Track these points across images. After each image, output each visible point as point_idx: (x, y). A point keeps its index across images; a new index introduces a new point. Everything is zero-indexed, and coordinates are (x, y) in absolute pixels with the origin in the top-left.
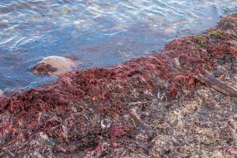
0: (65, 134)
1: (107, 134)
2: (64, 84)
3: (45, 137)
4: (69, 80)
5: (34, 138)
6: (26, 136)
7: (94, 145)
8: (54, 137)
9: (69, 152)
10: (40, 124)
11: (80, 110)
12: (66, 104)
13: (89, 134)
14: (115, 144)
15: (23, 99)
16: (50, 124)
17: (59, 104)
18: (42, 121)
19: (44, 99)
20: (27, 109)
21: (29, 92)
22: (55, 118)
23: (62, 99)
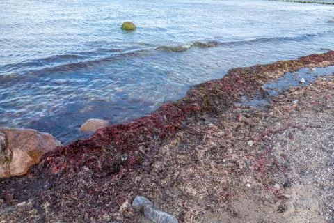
0: (99, 166)
1: (125, 164)
2: (99, 135)
3: (87, 169)
4: (101, 133)
5: (80, 170)
6: (75, 170)
7: (117, 171)
8: (93, 169)
9: (102, 177)
10: (84, 161)
11: (108, 150)
12: (100, 148)
13: (114, 165)
14: (130, 170)
15: (73, 147)
16: (90, 160)
17: (96, 148)
18: (85, 159)
19: (86, 145)
20: (76, 153)
21: (77, 142)
22: (93, 157)
23: (97, 145)
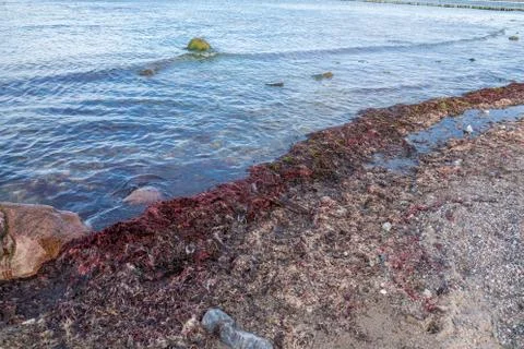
0: (151, 263)
1: (192, 259)
2: (150, 214)
3: (132, 267)
4: (155, 211)
5: (121, 269)
6: (113, 268)
7: (179, 271)
8: (141, 267)
9: (155, 280)
10: (127, 254)
11: (165, 238)
12: (153, 234)
13: (175, 260)
14: (200, 268)
15: (111, 233)
16: (137, 254)
17: (146, 235)
18: (129, 252)
19: (131, 231)
20: (114, 242)
21: (116, 225)
22: (142, 248)
23: (149, 229)
